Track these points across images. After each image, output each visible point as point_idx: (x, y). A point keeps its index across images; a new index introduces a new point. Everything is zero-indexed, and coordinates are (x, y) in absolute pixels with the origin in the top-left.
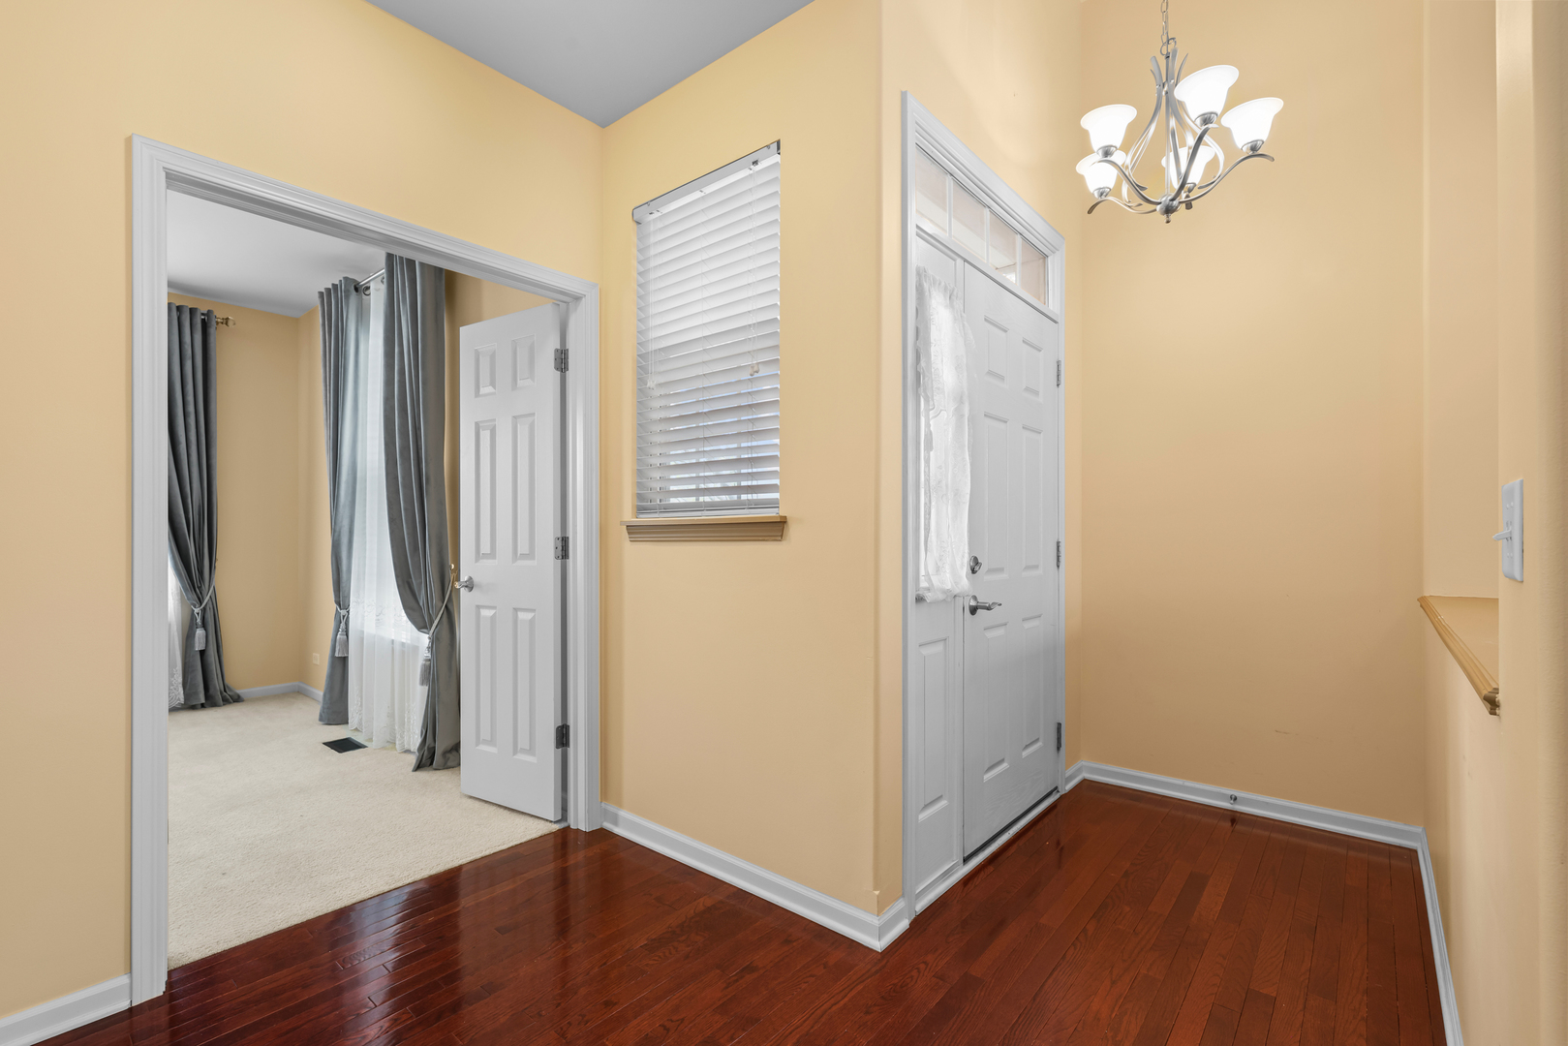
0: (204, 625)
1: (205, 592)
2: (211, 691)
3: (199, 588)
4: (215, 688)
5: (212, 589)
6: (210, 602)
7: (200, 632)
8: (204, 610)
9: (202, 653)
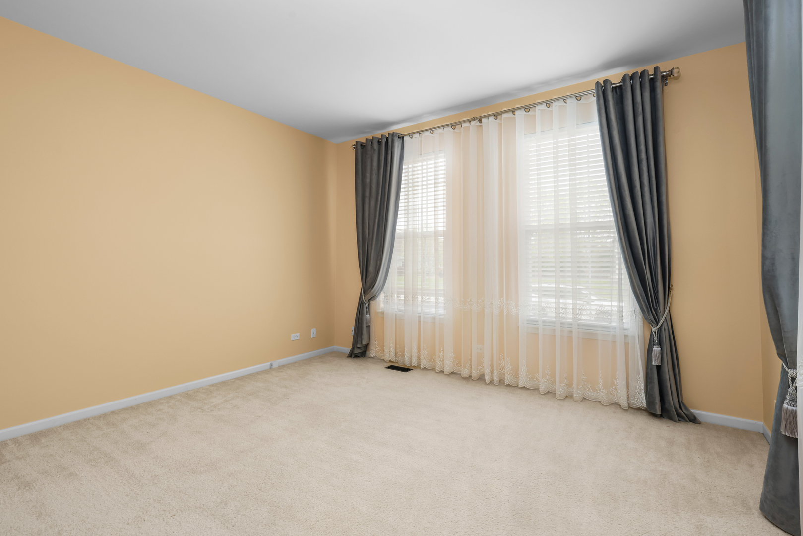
0: (660, 344)
1: (660, 314)
2: (667, 406)
3: (656, 310)
4: (670, 404)
5: (667, 311)
6: (665, 324)
7: (656, 349)
8: (660, 330)
9: (659, 368)
